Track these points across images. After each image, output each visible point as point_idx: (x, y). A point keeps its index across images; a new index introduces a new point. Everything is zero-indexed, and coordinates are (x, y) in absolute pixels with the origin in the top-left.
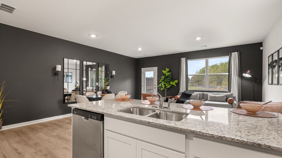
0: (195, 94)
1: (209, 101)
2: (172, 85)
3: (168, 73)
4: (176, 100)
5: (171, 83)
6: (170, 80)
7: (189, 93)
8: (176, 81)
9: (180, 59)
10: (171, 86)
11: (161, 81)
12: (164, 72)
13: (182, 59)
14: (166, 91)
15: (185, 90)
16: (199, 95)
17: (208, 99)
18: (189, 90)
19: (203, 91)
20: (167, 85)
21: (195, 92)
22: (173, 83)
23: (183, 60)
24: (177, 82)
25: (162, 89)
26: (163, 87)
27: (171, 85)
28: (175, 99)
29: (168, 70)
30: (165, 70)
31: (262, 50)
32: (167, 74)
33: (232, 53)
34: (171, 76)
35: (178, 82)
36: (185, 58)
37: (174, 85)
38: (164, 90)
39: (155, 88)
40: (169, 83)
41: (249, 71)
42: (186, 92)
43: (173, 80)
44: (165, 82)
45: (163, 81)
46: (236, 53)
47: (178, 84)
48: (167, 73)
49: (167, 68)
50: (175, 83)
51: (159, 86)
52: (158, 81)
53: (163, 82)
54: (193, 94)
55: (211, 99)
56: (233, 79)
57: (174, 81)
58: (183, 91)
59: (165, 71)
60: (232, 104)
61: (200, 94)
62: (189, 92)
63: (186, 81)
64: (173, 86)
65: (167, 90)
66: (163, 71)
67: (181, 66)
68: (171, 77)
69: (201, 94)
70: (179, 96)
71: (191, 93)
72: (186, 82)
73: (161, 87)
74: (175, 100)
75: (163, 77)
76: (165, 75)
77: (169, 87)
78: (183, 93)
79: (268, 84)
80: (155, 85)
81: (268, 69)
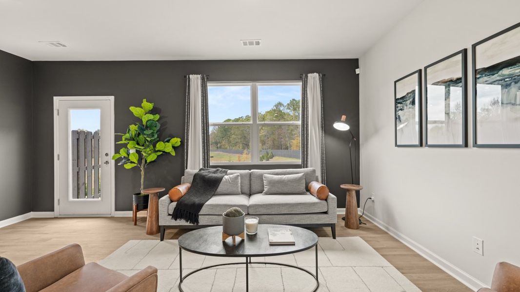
0: (231, 176)
1: (267, 194)
2: (164, 152)
3: (148, 115)
4: (174, 204)
5: (160, 146)
6: (156, 136)
7: (214, 175)
8: (176, 141)
9: (185, 77)
10: (158, 156)
11: (126, 139)
12: (135, 111)
13: (191, 76)
14: (142, 173)
15: (201, 167)
16: (240, 178)
17: (266, 190)
18: (211, 164)
19: (250, 167)
20: (144, 154)
21: (229, 171)
22: (168, 148)
23: (195, 80)
24: (179, 144)
25: (128, 166)
26: (134, 158)
27: (159, 153)
28: (170, 198)
29: (148, 105)
30: (139, 105)
31: (358, 74)
32: (146, 118)
33: (309, 75)
34: (159, 125)
35: (182, 142)
36: (199, 76)
37: (169, 153)
38: (136, 170)
39: (107, 162)
40: (155, 146)
41: (344, 117)
42: (204, 173)
43: (163, 136)
44: (138, 144)
45: (133, 140)
46: (316, 75)
47: (181, 149)
48: (146, 113)
49: (145, 100)
50: (174, 147)
51: (118, 156)
52: (117, 138)
53: (131, 142)
54: (226, 177)
55: (274, 190)
56: (311, 136)
57: (168, 141)
58: (196, 171)
59: (138, 109)
60: (326, 200)
61: (242, 176)
62: (214, 172)
63: (203, 139)
64: (165, 154)
65: (145, 169)
66: (132, 109)
67: (189, 98)
68: (158, 128)
69: (246, 175)
70: (182, 188)
71: (218, 175)
72: (204, 142)
73: (127, 159)
74: (172, 201)
75: (133, 128)
76: (138, 120)
77: (152, 157)
78: (196, 176)
79: (396, 145)
80: (107, 155)
81: (396, 111)
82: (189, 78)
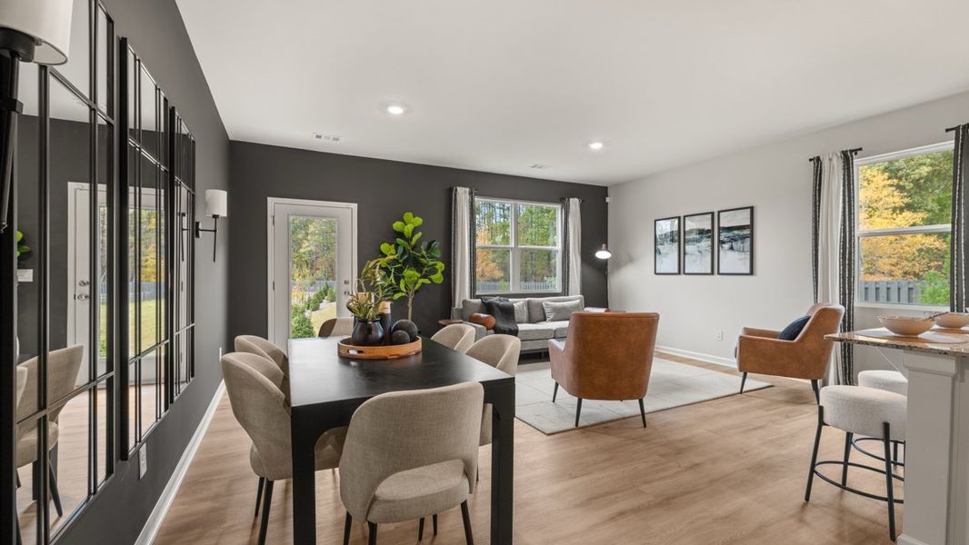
9: (453, 188)
13: (459, 188)
15: (469, 297)
17: (549, 316)
18: (477, 294)
23: (463, 193)
26: (403, 286)
31: (608, 203)
33: (569, 200)
36: (468, 190)
41: (604, 246)
46: (576, 200)
55: (557, 316)
56: (572, 263)
71: (509, 303)
79: (656, 273)
80: (346, 282)
81: (655, 245)
82: (456, 190)
